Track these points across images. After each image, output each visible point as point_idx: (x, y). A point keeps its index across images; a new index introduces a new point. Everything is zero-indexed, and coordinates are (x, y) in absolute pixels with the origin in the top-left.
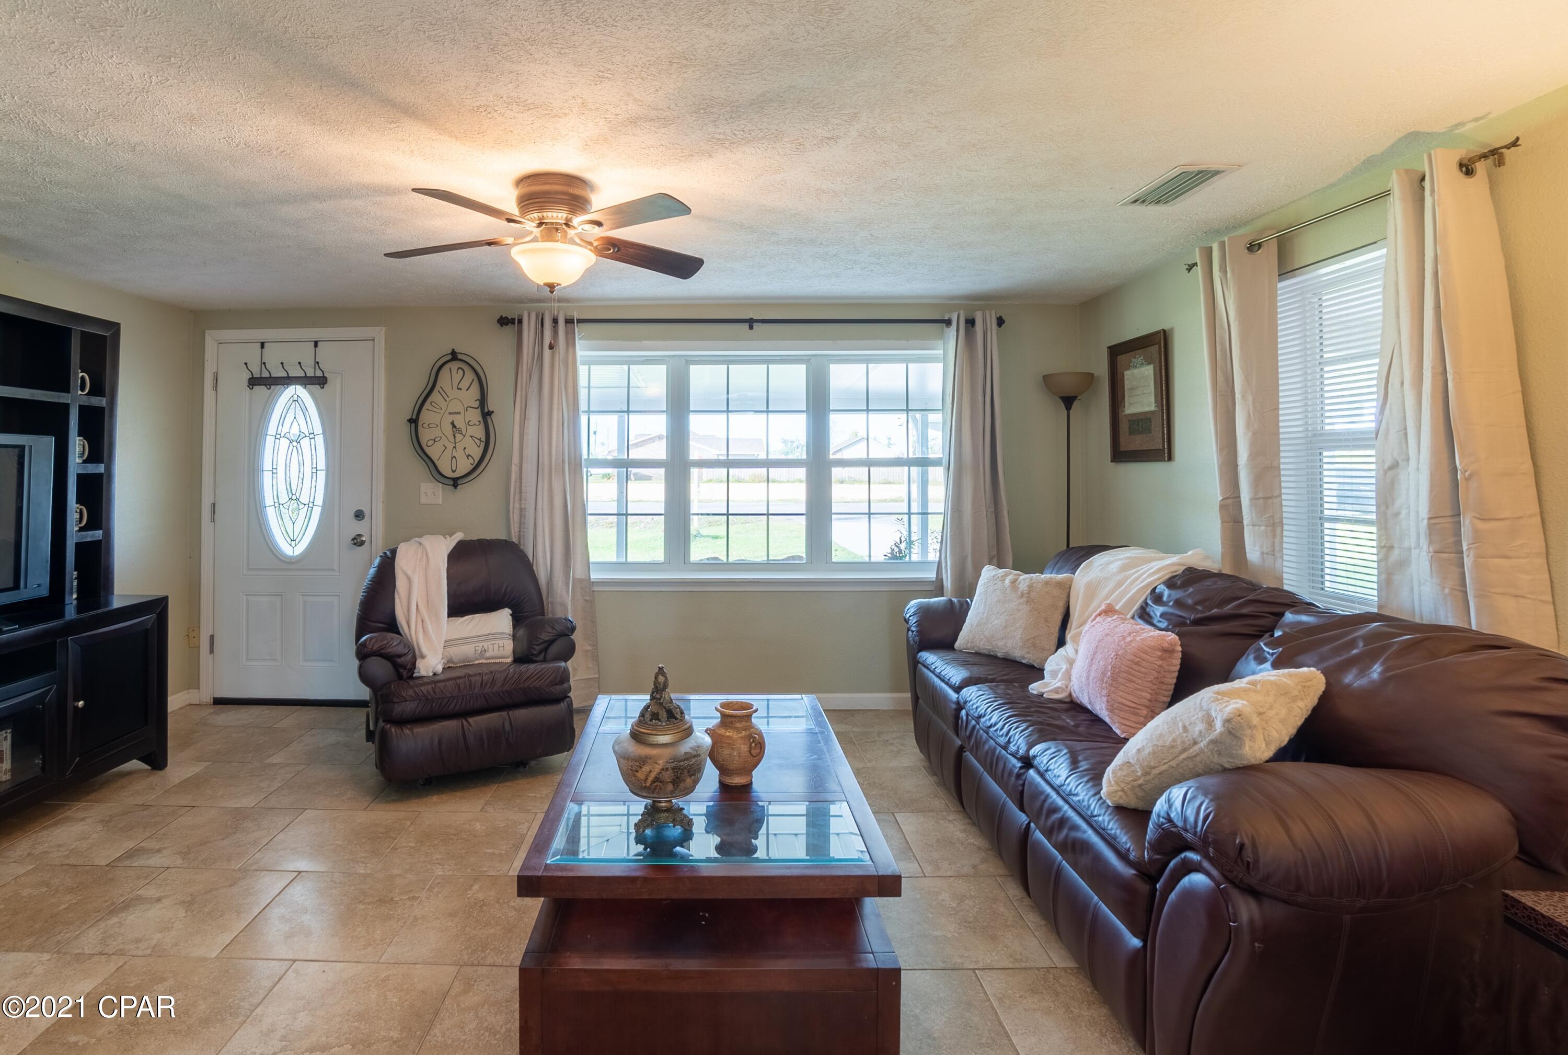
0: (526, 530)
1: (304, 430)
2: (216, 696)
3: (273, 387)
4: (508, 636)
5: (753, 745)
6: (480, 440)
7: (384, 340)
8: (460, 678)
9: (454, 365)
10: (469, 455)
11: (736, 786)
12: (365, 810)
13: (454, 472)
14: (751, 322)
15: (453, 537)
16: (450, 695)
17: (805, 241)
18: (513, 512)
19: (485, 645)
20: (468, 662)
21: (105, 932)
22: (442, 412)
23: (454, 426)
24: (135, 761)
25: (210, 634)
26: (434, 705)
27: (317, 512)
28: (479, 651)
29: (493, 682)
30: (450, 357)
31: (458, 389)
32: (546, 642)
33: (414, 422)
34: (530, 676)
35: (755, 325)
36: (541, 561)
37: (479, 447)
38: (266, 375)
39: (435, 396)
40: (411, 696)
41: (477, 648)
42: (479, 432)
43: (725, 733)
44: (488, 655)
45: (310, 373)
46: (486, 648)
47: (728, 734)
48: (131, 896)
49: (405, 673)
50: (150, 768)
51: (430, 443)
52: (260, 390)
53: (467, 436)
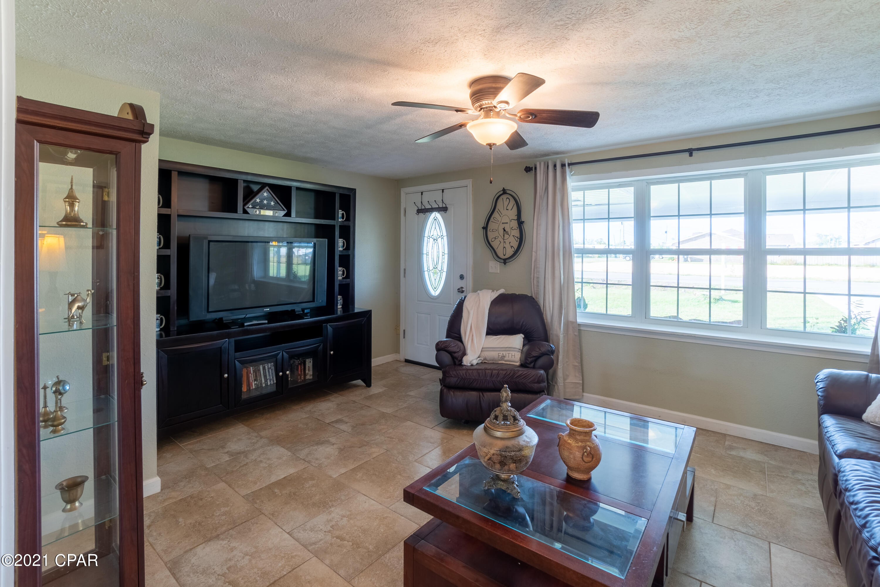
0: (539, 290)
1: (439, 234)
2: (406, 358)
3: (426, 213)
4: (518, 350)
5: (586, 454)
6: (517, 238)
7: (471, 186)
8: (481, 369)
9: (505, 197)
10: (512, 246)
11: (575, 479)
12: (431, 428)
13: (504, 255)
14: (690, 152)
15: (497, 292)
16: (474, 378)
17: (695, 83)
18: (534, 279)
19: (504, 353)
20: (495, 361)
21: (310, 451)
22: (499, 223)
23: (504, 230)
24: (360, 380)
25: (404, 329)
26: (466, 381)
27: (444, 275)
28: (501, 356)
29: (498, 374)
30: (502, 192)
31: (507, 209)
32: (534, 357)
33: (485, 228)
34: (520, 375)
35: (694, 153)
36: (548, 309)
37: (517, 242)
38: (423, 208)
39: (496, 215)
40: (454, 375)
41: (499, 354)
42: (517, 233)
43: (568, 440)
44: (506, 359)
45: (441, 206)
46: (505, 355)
47: (569, 441)
48: (327, 439)
49: (457, 362)
50: (365, 385)
51: (493, 240)
52: (421, 215)
53: (511, 236)
